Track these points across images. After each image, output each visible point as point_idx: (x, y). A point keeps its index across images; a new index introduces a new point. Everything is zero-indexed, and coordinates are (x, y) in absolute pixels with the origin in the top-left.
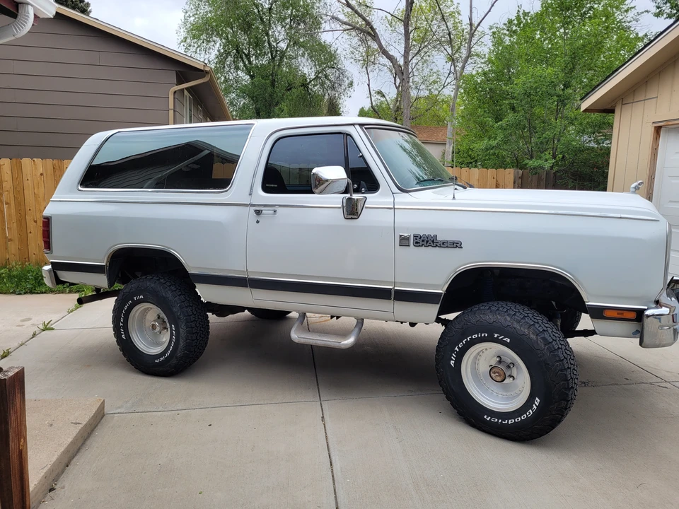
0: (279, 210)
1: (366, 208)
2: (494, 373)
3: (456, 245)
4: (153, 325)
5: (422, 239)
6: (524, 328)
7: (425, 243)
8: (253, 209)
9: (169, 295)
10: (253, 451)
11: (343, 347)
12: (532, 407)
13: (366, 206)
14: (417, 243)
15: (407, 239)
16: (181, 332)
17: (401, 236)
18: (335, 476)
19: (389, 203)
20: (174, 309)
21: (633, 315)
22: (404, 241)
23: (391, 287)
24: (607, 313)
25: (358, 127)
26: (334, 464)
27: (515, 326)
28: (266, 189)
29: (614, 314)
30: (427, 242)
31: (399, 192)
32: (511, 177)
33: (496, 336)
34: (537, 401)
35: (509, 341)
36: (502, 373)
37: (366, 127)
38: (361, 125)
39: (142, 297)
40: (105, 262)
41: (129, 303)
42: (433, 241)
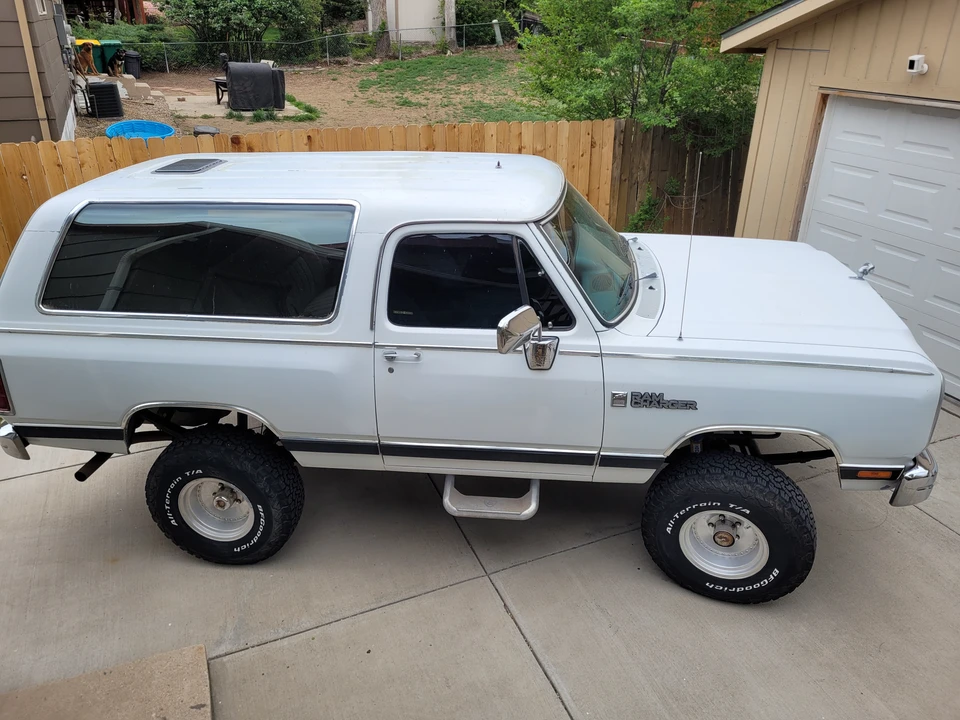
0: (425, 354)
1: (561, 353)
2: (721, 538)
3: (690, 405)
4: (218, 502)
5: (644, 398)
6: (769, 499)
7: (648, 404)
8: (379, 352)
9: (248, 467)
10: (449, 687)
11: (523, 518)
12: (767, 577)
13: (559, 349)
14: (636, 403)
15: (623, 398)
16: (273, 513)
17: (614, 395)
18: (568, 707)
19: (593, 347)
20: (261, 486)
21: (889, 474)
22: (618, 400)
23: (596, 452)
24: (860, 474)
25: (532, 226)
26: (559, 690)
27: (758, 497)
28: (395, 319)
29: (869, 474)
30: (651, 402)
31: (605, 328)
32: (611, 131)
33: (732, 506)
34: (776, 572)
35: (748, 512)
36: (730, 538)
37: (542, 223)
38: (537, 222)
39: (201, 472)
40: (124, 426)
41: (177, 480)
42: (659, 402)
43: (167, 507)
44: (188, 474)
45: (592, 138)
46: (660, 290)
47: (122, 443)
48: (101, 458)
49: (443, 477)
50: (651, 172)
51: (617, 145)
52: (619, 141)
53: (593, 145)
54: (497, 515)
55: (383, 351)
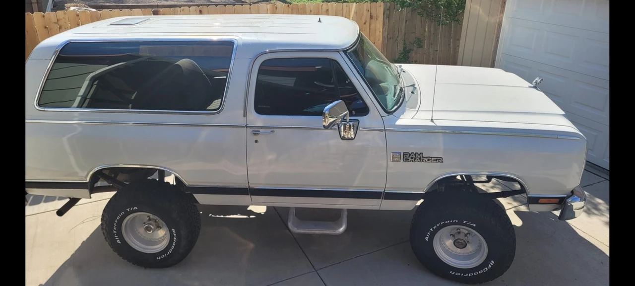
0: (275, 130)
1: (361, 129)
3: (439, 160)
5: (411, 156)
7: (413, 160)
8: (249, 130)
11: (338, 234)
12: (487, 266)
13: (360, 127)
14: (407, 160)
15: (399, 157)
16: (182, 234)
17: (393, 154)
19: (380, 126)
20: (174, 216)
21: (558, 201)
22: (396, 157)
23: (382, 191)
24: (541, 201)
25: (342, 53)
28: (259, 110)
29: (546, 201)
30: (415, 159)
31: (387, 114)
32: (382, 10)
33: (465, 222)
34: (492, 263)
35: (475, 225)
36: (464, 243)
37: (348, 52)
38: (345, 51)
39: (136, 208)
40: (88, 180)
41: (122, 214)
42: (420, 159)
43: (114, 232)
44: (128, 210)
45: (371, 13)
46: (417, 94)
47: (87, 191)
48: (73, 202)
49: (288, 209)
50: (405, 34)
51: (385, 17)
52: (387, 15)
53: (371, 17)
54: (321, 232)
55: (252, 129)
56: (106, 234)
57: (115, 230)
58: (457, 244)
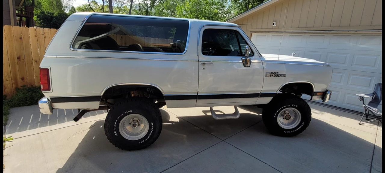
0: (214, 63)
1: (252, 62)
3: (284, 76)
4: (134, 125)
5: (274, 74)
12: (301, 126)
14: (272, 76)
15: (269, 74)
17: (266, 73)
21: (323, 93)
22: (267, 75)
23: (260, 93)
24: (317, 94)
28: (204, 53)
30: (276, 75)
33: (293, 105)
34: (303, 123)
35: (297, 107)
39: (131, 111)
40: (102, 95)
41: (121, 116)
43: (114, 128)
44: (126, 112)
54: (230, 118)
55: (201, 62)
56: (107, 131)
57: (115, 127)
58: (288, 118)
